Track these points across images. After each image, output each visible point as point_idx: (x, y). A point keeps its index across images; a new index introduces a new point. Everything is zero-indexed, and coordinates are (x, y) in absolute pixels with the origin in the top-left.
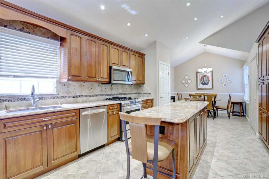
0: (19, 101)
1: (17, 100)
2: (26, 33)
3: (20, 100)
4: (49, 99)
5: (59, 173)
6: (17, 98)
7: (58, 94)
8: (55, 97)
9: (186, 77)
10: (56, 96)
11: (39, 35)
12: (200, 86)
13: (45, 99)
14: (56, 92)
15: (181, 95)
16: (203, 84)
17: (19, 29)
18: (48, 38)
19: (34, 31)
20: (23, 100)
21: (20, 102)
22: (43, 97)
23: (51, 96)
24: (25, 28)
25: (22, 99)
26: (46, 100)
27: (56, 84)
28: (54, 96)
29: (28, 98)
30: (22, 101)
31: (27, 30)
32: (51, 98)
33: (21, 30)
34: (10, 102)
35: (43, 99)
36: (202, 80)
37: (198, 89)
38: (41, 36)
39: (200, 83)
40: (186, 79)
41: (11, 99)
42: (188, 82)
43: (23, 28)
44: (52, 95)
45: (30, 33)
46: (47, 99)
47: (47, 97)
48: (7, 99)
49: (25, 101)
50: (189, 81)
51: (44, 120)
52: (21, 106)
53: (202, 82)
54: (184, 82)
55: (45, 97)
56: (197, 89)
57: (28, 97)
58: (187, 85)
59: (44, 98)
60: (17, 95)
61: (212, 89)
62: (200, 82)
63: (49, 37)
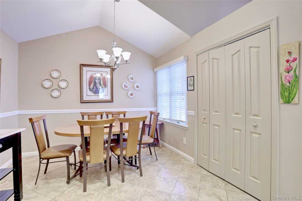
9: (55, 74)
12: (88, 95)
15: (42, 122)
16: (93, 92)
36: (91, 84)
37: (83, 102)
39: (88, 90)
40: (54, 78)
42: (59, 86)
50: (63, 84)
53: (92, 86)
54: (47, 84)
56: (81, 103)
58: (56, 94)
61: (112, 101)
62: (88, 87)
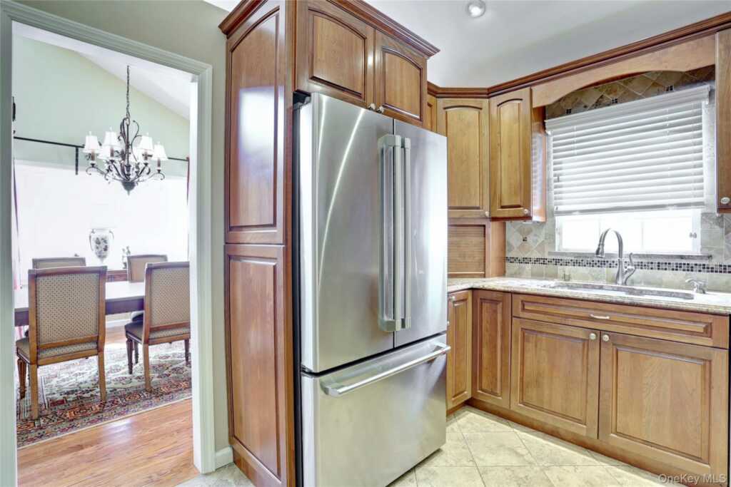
0: (593, 266)
1: (590, 263)
2: (609, 105)
3: (596, 264)
4: (673, 269)
5: (619, 477)
6: (589, 259)
7: (710, 257)
8: (696, 265)
10: (698, 263)
11: (640, 94)
13: (659, 269)
14: (701, 250)
17: (593, 105)
18: (670, 89)
19: (627, 91)
20: (601, 264)
21: (595, 268)
22: (652, 263)
23: (679, 262)
24: (606, 95)
25: (599, 261)
26: (660, 271)
27: (702, 223)
28: (692, 262)
29: (613, 262)
30: (599, 266)
31: (611, 97)
32: (678, 267)
33: (598, 104)
34: (577, 267)
35: (652, 269)
38: (647, 95)
41: (580, 260)
43: (602, 97)
44: (682, 257)
45: (616, 102)
46: (666, 269)
47: (666, 263)
48: (571, 260)
49: (605, 269)
51: (592, 315)
52: (597, 279)
55: (661, 262)
57: (613, 259)
59: (655, 266)
60: (589, 254)
63: (671, 87)
